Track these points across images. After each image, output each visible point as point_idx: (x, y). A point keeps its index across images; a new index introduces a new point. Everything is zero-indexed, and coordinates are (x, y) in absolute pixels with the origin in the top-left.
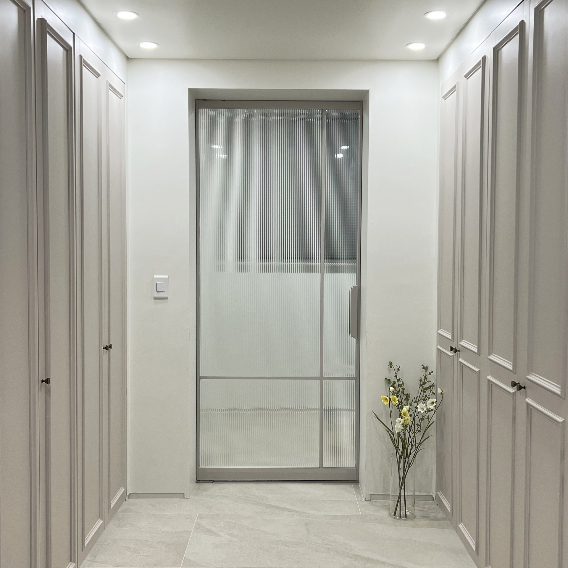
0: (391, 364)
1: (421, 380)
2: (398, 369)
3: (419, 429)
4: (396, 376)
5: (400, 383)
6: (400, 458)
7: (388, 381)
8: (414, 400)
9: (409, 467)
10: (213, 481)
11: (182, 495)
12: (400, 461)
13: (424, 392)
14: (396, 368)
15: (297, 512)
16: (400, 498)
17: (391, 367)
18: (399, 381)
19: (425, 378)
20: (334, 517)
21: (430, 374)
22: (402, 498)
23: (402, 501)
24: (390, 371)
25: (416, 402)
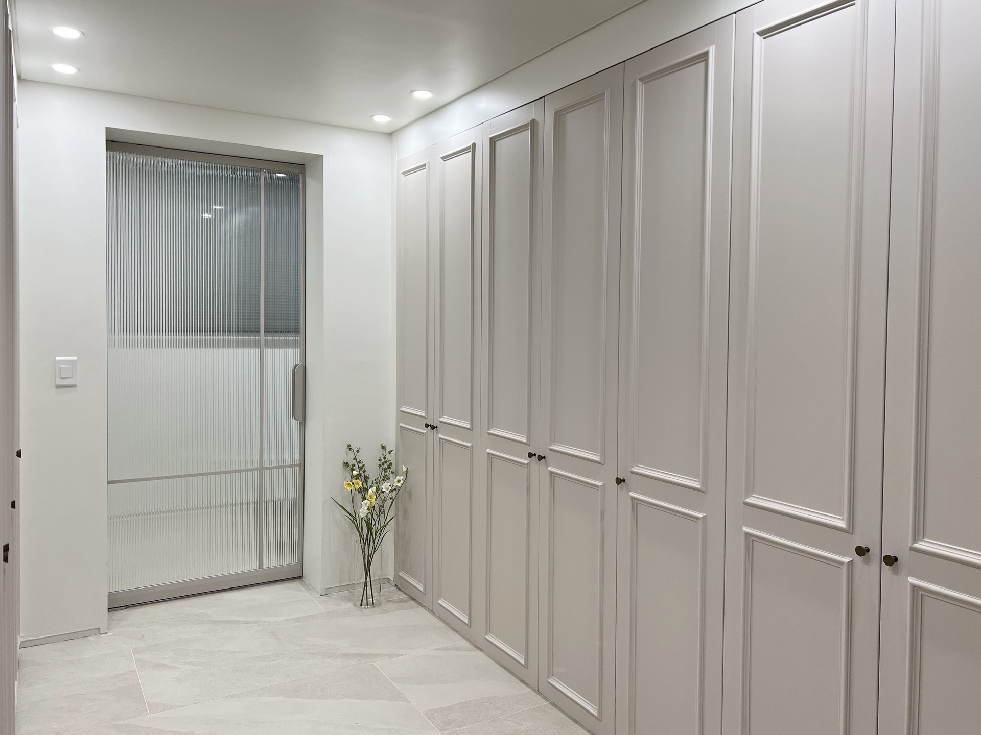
0: (349, 446)
1: (380, 460)
2: (358, 451)
3: (382, 511)
4: (355, 459)
5: (361, 465)
6: (365, 543)
7: (346, 464)
8: (375, 482)
9: (374, 552)
10: (127, 607)
11: (98, 631)
12: (365, 546)
13: (385, 472)
14: (355, 450)
15: (254, 622)
16: (366, 586)
17: (350, 449)
18: (360, 463)
19: (385, 458)
20: (298, 620)
21: (390, 453)
22: (368, 584)
23: (369, 588)
24: (347, 453)
25: (377, 483)
